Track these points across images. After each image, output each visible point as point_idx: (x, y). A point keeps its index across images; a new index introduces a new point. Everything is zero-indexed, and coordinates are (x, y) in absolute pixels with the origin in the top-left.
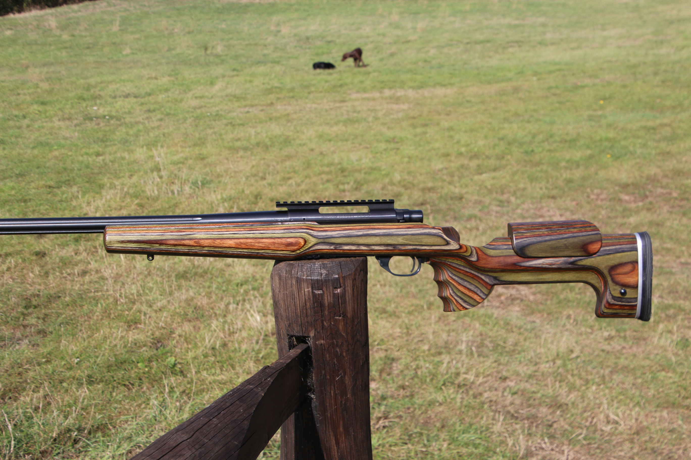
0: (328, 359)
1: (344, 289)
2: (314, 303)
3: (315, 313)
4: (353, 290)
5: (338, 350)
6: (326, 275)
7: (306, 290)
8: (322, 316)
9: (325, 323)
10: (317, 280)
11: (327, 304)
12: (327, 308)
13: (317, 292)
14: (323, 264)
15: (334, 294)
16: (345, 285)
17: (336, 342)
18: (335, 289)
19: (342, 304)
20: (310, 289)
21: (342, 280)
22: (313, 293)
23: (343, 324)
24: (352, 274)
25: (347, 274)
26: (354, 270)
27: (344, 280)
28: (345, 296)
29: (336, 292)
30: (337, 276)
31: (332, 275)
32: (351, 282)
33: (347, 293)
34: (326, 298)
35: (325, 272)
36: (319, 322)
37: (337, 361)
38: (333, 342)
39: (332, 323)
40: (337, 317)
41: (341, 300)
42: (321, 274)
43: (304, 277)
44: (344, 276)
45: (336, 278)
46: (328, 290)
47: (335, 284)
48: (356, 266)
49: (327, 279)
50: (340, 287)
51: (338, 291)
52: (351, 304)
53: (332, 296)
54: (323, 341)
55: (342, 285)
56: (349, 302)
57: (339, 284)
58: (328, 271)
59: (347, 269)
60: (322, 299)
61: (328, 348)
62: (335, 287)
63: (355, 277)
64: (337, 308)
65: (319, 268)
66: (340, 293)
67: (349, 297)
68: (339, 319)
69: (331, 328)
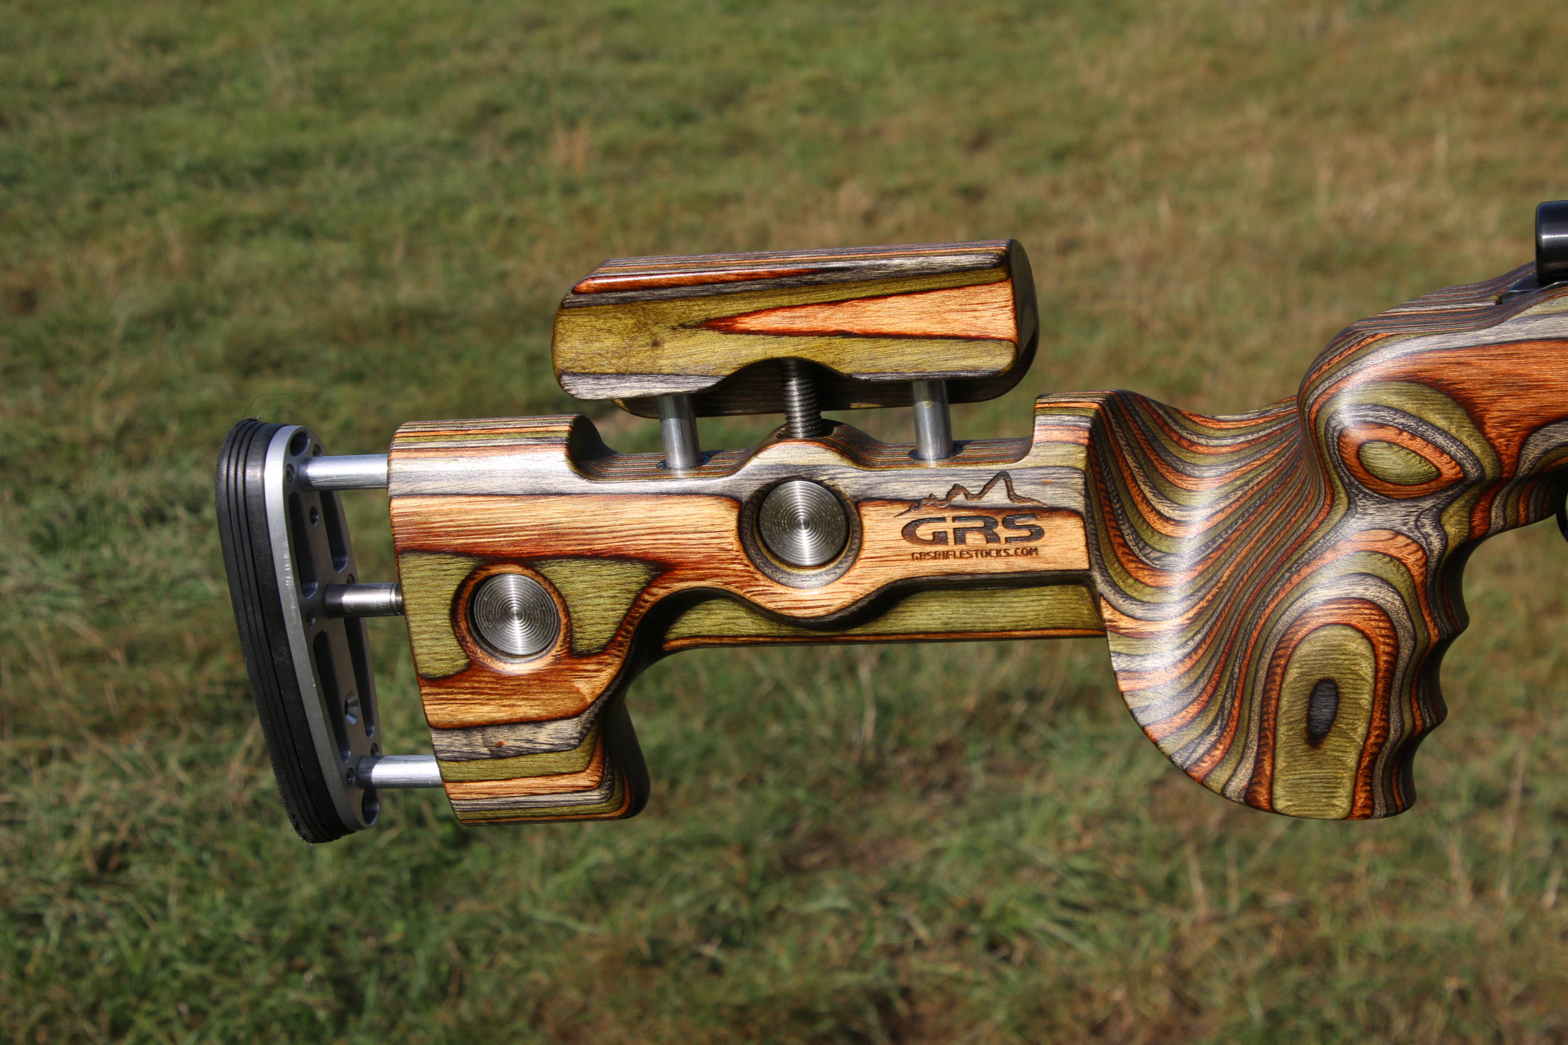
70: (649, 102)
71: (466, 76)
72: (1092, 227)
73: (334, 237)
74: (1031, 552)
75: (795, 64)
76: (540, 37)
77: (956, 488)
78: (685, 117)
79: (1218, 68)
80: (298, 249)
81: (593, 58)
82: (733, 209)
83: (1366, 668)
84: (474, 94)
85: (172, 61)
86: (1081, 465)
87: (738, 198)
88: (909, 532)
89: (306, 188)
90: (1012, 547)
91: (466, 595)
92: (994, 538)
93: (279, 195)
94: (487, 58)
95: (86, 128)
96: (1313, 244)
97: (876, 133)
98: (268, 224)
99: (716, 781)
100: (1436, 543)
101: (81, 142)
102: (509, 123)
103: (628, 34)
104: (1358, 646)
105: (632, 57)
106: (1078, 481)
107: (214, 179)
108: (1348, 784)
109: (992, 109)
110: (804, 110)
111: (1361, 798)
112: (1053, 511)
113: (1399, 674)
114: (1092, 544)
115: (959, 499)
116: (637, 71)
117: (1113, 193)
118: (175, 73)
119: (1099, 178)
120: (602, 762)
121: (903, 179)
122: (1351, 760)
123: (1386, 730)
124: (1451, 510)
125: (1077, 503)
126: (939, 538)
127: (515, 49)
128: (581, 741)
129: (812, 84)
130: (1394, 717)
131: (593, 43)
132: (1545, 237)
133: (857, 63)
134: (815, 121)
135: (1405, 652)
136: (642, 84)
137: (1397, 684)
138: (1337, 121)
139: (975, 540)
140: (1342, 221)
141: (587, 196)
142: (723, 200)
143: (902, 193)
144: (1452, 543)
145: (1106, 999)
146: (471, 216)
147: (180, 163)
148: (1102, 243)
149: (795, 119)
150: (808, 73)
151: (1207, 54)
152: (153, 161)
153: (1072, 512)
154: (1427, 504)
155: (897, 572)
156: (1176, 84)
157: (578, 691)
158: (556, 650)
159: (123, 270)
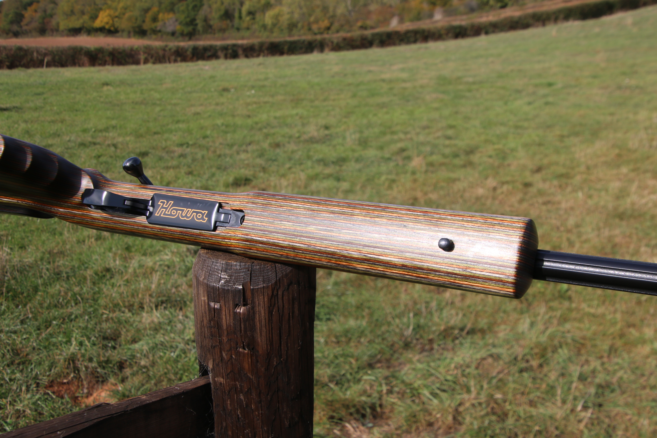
0: (229, 407)
1: (253, 308)
2: (210, 321)
3: (212, 335)
4: (270, 313)
5: (242, 397)
6: (227, 282)
7: (203, 299)
8: (220, 342)
9: (224, 355)
10: (214, 286)
11: (225, 327)
12: (225, 333)
13: (212, 304)
14: (227, 264)
15: (235, 313)
16: (253, 302)
17: (240, 385)
18: (236, 305)
19: (245, 331)
20: (206, 298)
21: (249, 294)
22: (209, 305)
23: (250, 360)
24: (268, 287)
25: (259, 287)
26: (273, 282)
27: (253, 294)
28: (253, 320)
29: (238, 311)
30: (241, 287)
31: (234, 284)
32: (266, 299)
33: (258, 315)
34: (224, 317)
35: (226, 277)
36: (217, 350)
37: (241, 413)
38: (236, 385)
39: (233, 356)
40: (241, 350)
41: (245, 325)
42: (220, 279)
43: (201, 279)
44: (253, 289)
45: (240, 290)
46: (227, 306)
47: (237, 299)
48: (280, 275)
49: (226, 288)
50: (244, 305)
51: (241, 310)
52: (264, 334)
53: (232, 315)
54: (222, 379)
55: (249, 302)
56: (261, 330)
57: (242, 300)
58: (230, 276)
59: (261, 279)
60: (219, 318)
61: (229, 392)
62: (237, 302)
63: (275, 292)
64: (239, 336)
65: (220, 268)
66: (244, 313)
67: (260, 321)
68: (244, 353)
69: (232, 363)
70: (447, 151)
71: (401, 140)
72: (559, 198)
73: (345, 181)
75: (494, 144)
76: (427, 131)
78: (456, 156)
79: (619, 156)
80: (335, 183)
81: (438, 138)
82: (457, 183)
84: (400, 145)
85: (327, 132)
87: (458, 179)
89: (344, 168)
93: (338, 168)
94: (409, 136)
95: (295, 148)
96: (621, 209)
97: (509, 165)
98: (329, 176)
99: (362, 340)
101: (293, 152)
102: (405, 154)
103: (450, 132)
105: (449, 138)
107: (322, 163)
109: (545, 161)
110: (490, 157)
116: (447, 142)
117: (569, 189)
118: (327, 135)
119: (567, 185)
121: (508, 178)
127: (418, 134)
129: (495, 150)
131: (439, 134)
133: (512, 145)
134: (491, 160)
136: (447, 146)
138: (648, 175)
140: (633, 204)
141: (418, 176)
142: (454, 180)
143: (507, 182)
145: (435, 416)
146: (383, 178)
147: (314, 159)
148: (559, 203)
149: (485, 159)
150: (496, 147)
151: (617, 151)
152: (309, 157)
156: (603, 159)
159: (288, 185)
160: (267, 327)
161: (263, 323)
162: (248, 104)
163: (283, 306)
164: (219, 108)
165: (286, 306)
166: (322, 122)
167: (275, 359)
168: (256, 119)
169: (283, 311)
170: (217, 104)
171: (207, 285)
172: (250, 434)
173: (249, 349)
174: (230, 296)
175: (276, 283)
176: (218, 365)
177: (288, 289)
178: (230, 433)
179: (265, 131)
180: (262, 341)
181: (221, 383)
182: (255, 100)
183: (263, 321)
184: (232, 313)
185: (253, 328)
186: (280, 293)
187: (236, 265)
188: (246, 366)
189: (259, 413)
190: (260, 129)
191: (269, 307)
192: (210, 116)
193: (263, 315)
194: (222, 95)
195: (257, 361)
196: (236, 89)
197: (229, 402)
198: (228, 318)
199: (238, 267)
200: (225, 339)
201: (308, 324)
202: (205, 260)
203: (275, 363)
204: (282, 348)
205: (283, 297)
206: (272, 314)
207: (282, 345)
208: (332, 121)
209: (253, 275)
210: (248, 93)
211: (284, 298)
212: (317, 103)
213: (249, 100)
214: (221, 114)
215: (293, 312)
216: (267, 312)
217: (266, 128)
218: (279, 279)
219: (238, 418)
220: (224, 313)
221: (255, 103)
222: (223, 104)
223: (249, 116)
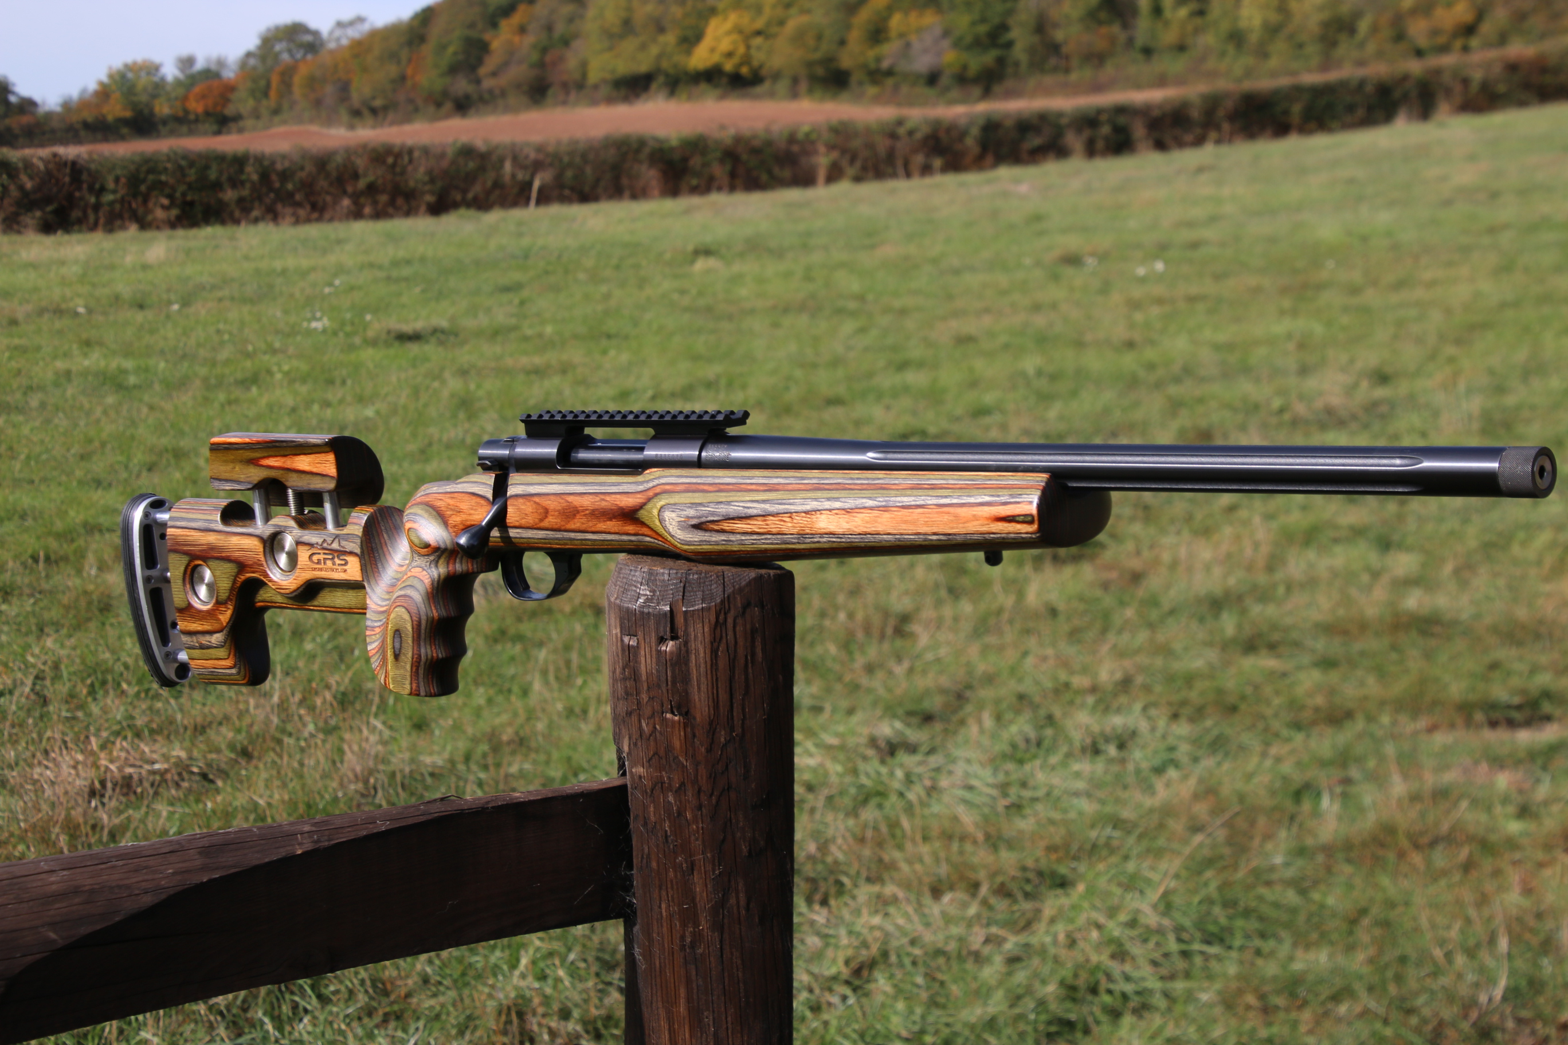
0: (653, 818)
1: (686, 643)
2: (624, 669)
3: (627, 693)
4: (714, 652)
5: (671, 799)
6: (647, 600)
7: (615, 632)
8: (639, 703)
9: (644, 725)
10: (628, 609)
11: (644, 678)
12: (645, 688)
13: (626, 639)
14: (651, 573)
15: (659, 652)
16: (687, 634)
17: (669, 778)
18: (662, 640)
19: (674, 683)
20: (618, 630)
21: (680, 620)
22: (622, 641)
23: (682, 733)
24: (709, 609)
25: (696, 607)
26: (718, 600)
27: (686, 620)
28: (687, 662)
29: (664, 648)
30: (668, 608)
31: (658, 604)
32: (706, 629)
33: (693, 656)
34: (643, 659)
35: (648, 593)
36: (634, 718)
37: (670, 828)
38: (661, 776)
39: (658, 727)
40: (669, 716)
41: (673, 672)
42: (639, 596)
43: (612, 599)
44: (686, 612)
45: (665, 614)
46: (647, 640)
47: (662, 629)
48: (729, 590)
49: (646, 610)
50: (673, 638)
51: (669, 646)
52: (703, 687)
53: (654, 656)
54: (642, 770)
55: (681, 633)
56: (699, 681)
57: (668, 629)
58: (653, 591)
59: (699, 594)
60: (636, 662)
61: (652, 791)
62: (661, 634)
63: (721, 617)
64: (665, 691)
65: (640, 580)
66: (671, 653)
67: (698, 666)
68: (673, 721)
69: (656, 739)
74: (345, 571)
77: (325, 541)
83: (410, 628)
85: (1379, 393)
86: (360, 534)
88: (311, 556)
90: (340, 568)
91: (188, 573)
92: (334, 564)
100: (436, 576)
104: (407, 617)
106: (359, 541)
108: (409, 678)
111: (414, 685)
112: (351, 553)
113: (423, 631)
114: (364, 569)
115: (325, 545)
118: (1377, 403)
120: (235, 655)
122: (408, 667)
123: (420, 656)
124: (441, 561)
125: (358, 551)
126: (319, 562)
128: (225, 642)
130: (423, 651)
132: (480, 451)
135: (424, 623)
137: (423, 636)
139: (329, 563)
144: (442, 577)
153: (356, 554)
154: (432, 558)
155: (308, 575)
157: (219, 620)
158: (214, 601)
160: (709, 676)
161: (702, 669)
162: (1135, 305)
163: (736, 642)
164: (1040, 321)
165: (741, 642)
166: (1369, 358)
167: (723, 733)
168: (1150, 354)
169: (735, 651)
170: (1037, 308)
171: (620, 608)
172: (684, 865)
173: (680, 714)
174: (652, 622)
175: (722, 602)
176: (635, 744)
177: (744, 613)
178: (654, 865)
179: (1173, 390)
180: (700, 700)
181: (640, 777)
182: (1159, 290)
183: (703, 666)
184: (654, 653)
185: (686, 679)
186: (730, 621)
187: (663, 574)
188: (677, 744)
189: (698, 827)
190: (1158, 385)
191: (712, 643)
192: (1006, 347)
193: (702, 655)
194: (1055, 278)
195: (694, 736)
196: (1103, 257)
197: (652, 809)
198: (649, 661)
199: (666, 577)
200: (644, 697)
201: (781, 677)
202: (621, 569)
203: (723, 740)
204: (735, 714)
205: (734, 627)
206: (716, 656)
207: (735, 710)
208: (1410, 354)
209: (688, 589)
210: (1141, 271)
211: (738, 628)
212: (1371, 297)
213: (1137, 293)
214: (1043, 340)
215: (753, 654)
216: (708, 651)
217: (1177, 380)
218: (728, 597)
219: (666, 837)
220: (642, 653)
221: (1160, 301)
222: (1054, 306)
223: (1130, 345)
